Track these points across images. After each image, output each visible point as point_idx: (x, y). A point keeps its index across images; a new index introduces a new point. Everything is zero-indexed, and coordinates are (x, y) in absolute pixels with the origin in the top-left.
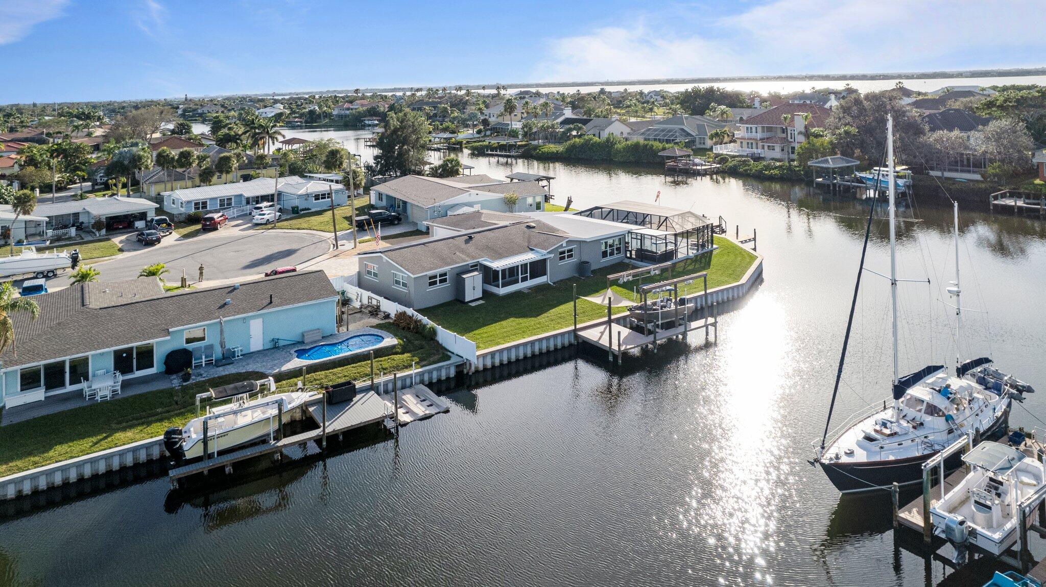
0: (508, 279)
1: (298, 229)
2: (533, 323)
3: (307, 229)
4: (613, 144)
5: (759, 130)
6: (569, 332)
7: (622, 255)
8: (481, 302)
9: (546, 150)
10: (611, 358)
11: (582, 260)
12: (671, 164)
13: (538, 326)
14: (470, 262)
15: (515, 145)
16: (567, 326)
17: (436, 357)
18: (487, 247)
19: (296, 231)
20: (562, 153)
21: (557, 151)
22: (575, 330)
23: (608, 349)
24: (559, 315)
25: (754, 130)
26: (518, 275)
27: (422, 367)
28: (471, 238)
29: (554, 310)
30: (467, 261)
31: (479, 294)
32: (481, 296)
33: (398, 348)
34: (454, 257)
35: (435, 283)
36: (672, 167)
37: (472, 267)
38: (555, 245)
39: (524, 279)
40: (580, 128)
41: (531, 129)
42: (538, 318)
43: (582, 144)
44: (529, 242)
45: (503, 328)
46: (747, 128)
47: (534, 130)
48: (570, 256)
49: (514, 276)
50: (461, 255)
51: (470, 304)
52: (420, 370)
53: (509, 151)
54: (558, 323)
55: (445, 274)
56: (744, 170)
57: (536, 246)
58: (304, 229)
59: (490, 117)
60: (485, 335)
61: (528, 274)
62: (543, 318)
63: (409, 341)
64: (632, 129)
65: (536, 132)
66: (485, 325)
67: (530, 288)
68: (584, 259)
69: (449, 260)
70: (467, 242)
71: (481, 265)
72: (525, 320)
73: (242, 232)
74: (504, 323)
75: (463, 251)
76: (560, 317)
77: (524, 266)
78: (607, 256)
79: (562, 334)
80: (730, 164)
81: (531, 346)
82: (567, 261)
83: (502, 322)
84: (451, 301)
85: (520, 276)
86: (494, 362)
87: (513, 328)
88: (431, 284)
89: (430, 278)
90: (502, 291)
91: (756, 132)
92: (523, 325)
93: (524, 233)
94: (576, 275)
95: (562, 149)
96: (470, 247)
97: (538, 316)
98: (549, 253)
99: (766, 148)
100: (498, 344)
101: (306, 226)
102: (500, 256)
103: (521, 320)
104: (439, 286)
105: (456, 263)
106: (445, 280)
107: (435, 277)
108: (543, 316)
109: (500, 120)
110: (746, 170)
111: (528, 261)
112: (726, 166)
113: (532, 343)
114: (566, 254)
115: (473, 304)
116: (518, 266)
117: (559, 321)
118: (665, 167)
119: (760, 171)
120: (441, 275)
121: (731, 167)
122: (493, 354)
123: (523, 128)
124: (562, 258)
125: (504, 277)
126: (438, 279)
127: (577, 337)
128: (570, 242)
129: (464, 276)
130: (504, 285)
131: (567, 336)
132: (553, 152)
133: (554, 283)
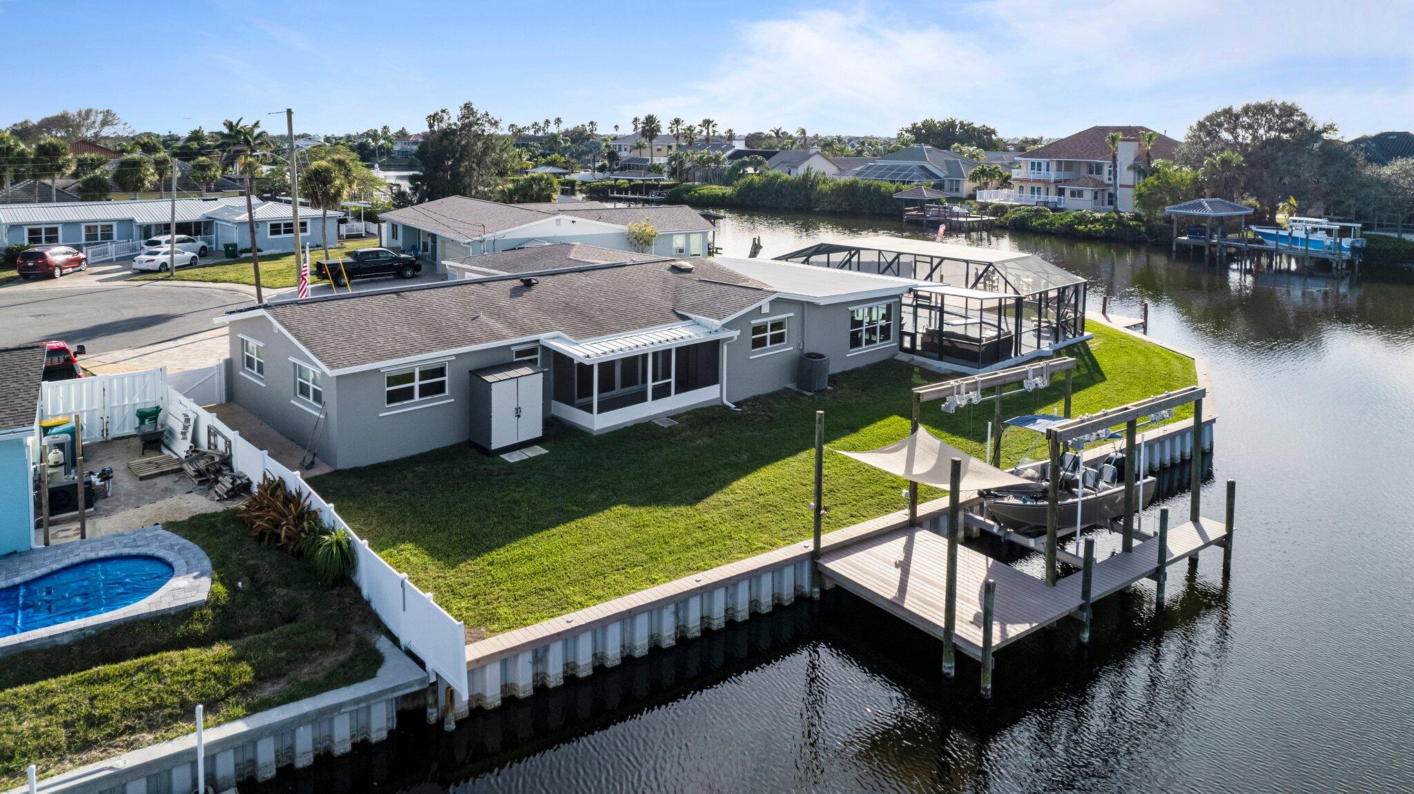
0: (618, 390)
1: (216, 281)
2: (682, 524)
3: (231, 282)
4: (814, 184)
5: (1053, 166)
6: (795, 562)
7: (892, 343)
8: (539, 451)
9: (706, 192)
10: (948, 667)
11: (806, 351)
12: (914, 213)
13: (699, 535)
14: (514, 340)
15: (657, 186)
16: (790, 540)
17: (329, 661)
18: (568, 307)
19: (210, 284)
20: (730, 197)
21: (724, 194)
22: (816, 556)
23: (940, 635)
24: (761, 500)
25: (1044, 166)
26: (645, 381)
27: (252, 709)
28: (528, 284)
29: (743, 481)
30: (504, 338)
31: (533, 427)
32: (540, 434)
33: (202, 619)
34: (471, 328)
35: (408, 394)
36: (915, 218)
37: (519, 354)
38: (742, 307)
39: (662, 392)
40: (760, 163)
41: (681, 163)
42: (699, 506)
43: (764, 184)
44: (676, 300)
45: (589, 543)
46: (1033, 164)
47: (688, 165)
48: (778, 339)
49: (636, 383)
50: (491, 322)
51: (505, 457)
52: (239, 727)
53: (647, 194)
54: (761, 526)
55: (440, 372)
56: (1039, 224)
57: (695, 308)
58: (225, 281)
59: (620, 150)
60: (525, 569)
61: (673, 380)
62: (714, 508)
63: (258, 589)
64: (839, 169)
65: (690, 168)
66: (534, 528)
67: (675, 416)
68: (810, 348)
69: (453, 332)
70: (516, 293)
71: (546, 350)
72: (659, 512)
73: (99, 284)
74: (594, 522)
75: (498, 314)
76: (763, 506)
77: (662, 357)
78: (860, 345)
79: (776, 569)
80: (1011, 215)
81: (676, 613)
82: (771, 351)
83: (588, 520)
84: (451, 447)
85: (650, 384)
86: (545, 675)
87: (619, 543)
88: (393, 397)
89: (392, 380)
90: (600, 422)
91: (1048, 170)
92: (652, 530)
93: (665, 280)
94: (792, 386)
95: (730, 191)
96: (523, 307)
97: (699, 499)
98: (727, 326)
99: (1067, 193)
100: (563, 605)
101: (232, 276)
102: (596, 327)
103: (645, 514)
104: (418, 403)
105: (472, 342)
106: (439, 388)
107: (409, 377)
108: (712, 500)
109: (635, 154)
110: (1043, 225)
111: (673, 345)
112: (1007, 219)
113: (680, 601)
114: (769, 334)
115: (513, 458)
116: (645, 356)
117: (763, 518)
118: (902, 218)
119: (1070, 226)
120: (425, 375)
121: (1016, 219)
122: (539, 649)
123: (669, 163)
124: (758, 343)
125: (606, 385)
126: (417, 384)
127: (819, 574)
128: (780, 303)
129: (489, 378)
130: (605, 407)
131: (789, 573)
132: (717, 195)
133: (738, 404)
